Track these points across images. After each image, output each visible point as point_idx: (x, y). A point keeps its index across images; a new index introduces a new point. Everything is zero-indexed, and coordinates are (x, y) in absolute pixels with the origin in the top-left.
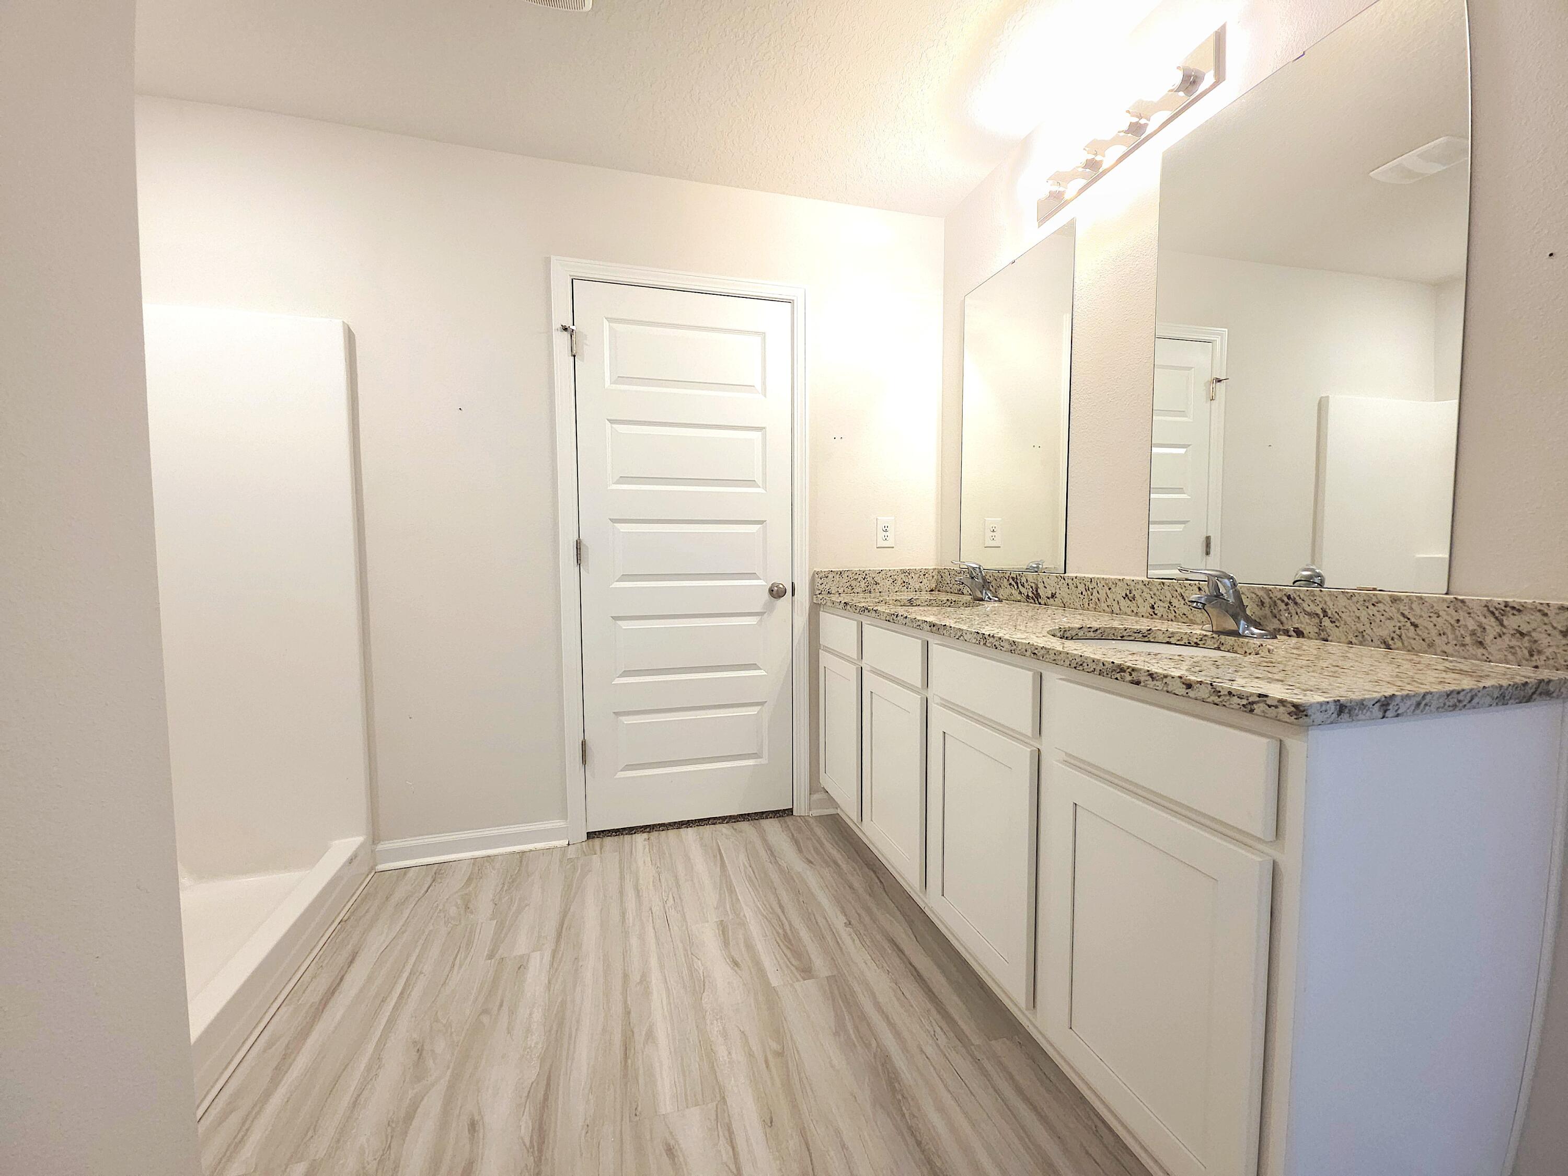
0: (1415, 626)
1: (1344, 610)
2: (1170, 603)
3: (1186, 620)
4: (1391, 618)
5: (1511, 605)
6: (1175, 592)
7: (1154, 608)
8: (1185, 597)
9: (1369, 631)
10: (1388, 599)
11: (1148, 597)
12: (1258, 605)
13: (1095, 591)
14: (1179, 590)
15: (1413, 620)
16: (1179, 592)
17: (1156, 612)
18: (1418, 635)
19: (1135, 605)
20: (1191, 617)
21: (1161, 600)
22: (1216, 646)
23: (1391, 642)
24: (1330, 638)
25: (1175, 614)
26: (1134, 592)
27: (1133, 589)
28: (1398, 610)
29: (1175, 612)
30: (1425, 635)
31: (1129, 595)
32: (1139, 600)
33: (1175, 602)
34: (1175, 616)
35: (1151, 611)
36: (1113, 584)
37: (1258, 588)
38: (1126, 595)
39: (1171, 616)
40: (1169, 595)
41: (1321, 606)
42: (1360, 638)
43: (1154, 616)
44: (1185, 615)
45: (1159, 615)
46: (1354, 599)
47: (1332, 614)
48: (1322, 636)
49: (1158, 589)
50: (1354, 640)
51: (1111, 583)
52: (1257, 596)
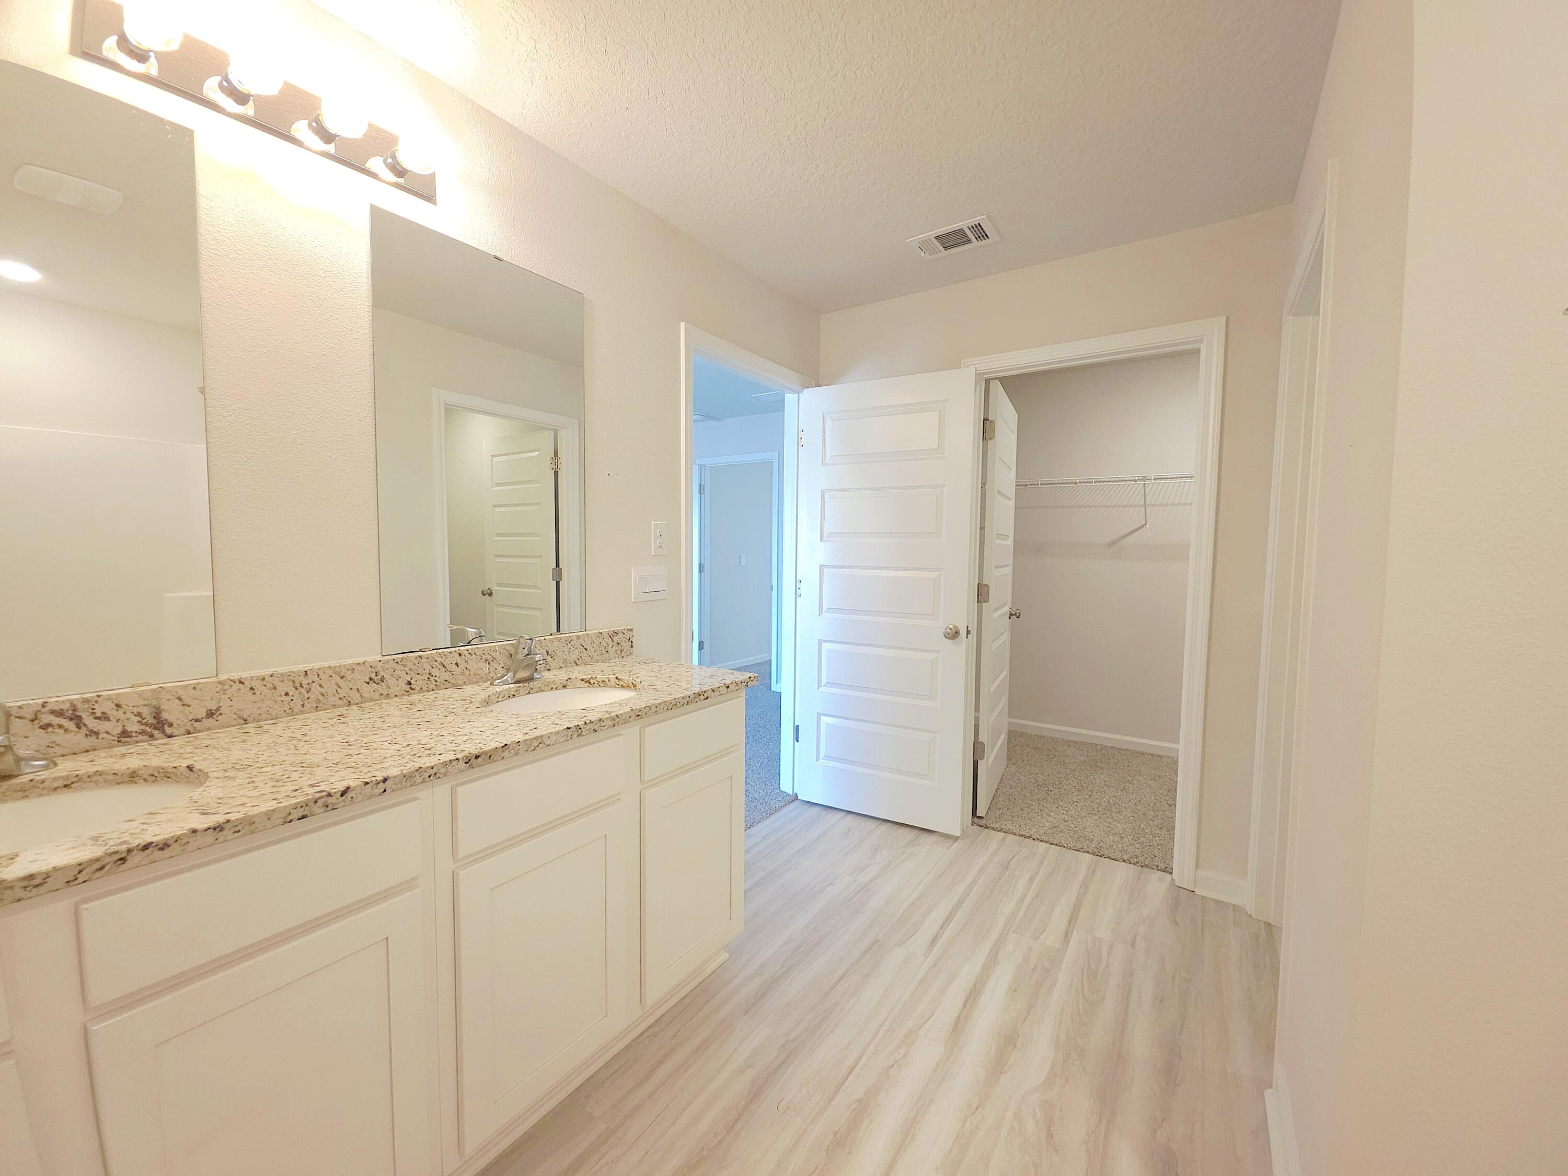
0: (586, 649)
1: (557, 649)
2: (430, 674)
3: (448, 685)
4: (577, 648)
5: (615, 631)
6: (435, 663)
7: (411, 684)
8: (446, 665)
9: (569, 658)
10: (576, 638)
11: (403, 674)
12: (508, 657)
13: (315, 687)
14: (439, 660)
15: (585, 647)
16: (439, 661)
17: (413, 688)
18: (587, 654)
19: (385, 687)
20: (452, 681)
21: (418, 674)
22: (527, 692)
23: (578, 661)
24: (551, 668)
25: (435, 683)
26: (382, 673)
27: (381, 670)
28: (579, 642)
29: (436, 681)
30: (590, 654)
31: (375, 678)
32: (390, 681)
33: (435, 672)
34: (436, 685)
35: (407, 688)
36: (348, 670)
37: (508, 644)
38: (371, 679)
39: (432, 686)
40: (428, 667)
41: (545, 649)
42: (565, 663)
43: (412, 691)
44: (446, 681)
45: (418, 688)
46: (561, 641)
47: (552, 653)
48: (547, 668)
49: (414, 664)
50: (562, 666)
51: (344, 671)
52: (507, 650)
